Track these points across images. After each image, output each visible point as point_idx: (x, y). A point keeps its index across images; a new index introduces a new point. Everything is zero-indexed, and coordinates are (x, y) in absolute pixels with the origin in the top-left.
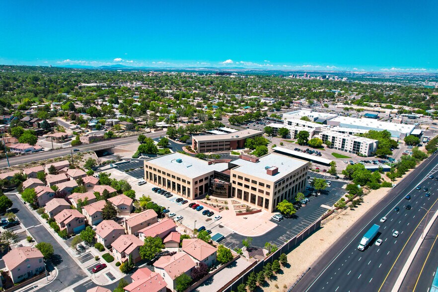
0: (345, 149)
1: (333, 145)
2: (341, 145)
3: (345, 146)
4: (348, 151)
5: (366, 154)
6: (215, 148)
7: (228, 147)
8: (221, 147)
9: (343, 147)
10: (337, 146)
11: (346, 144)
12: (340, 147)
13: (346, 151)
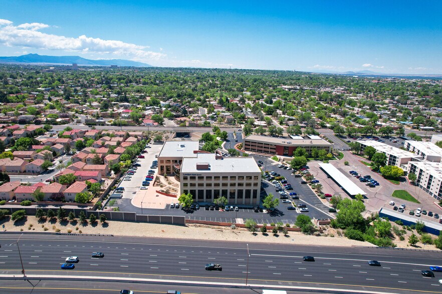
0: (430, 190)
1: (419, 181)
2: (427, 184)
3: (431, 187)
6: (260, 149)
7: (274, 151)
8: (267, 150)
9: (428, 187)
10: (423, 185)
12: (426, 187)
13: (431, 194)
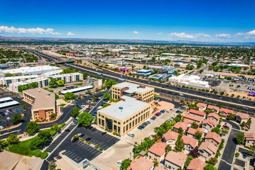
0: (72, 81)
2: (69, 80)
3: (72, 80)
4: (74, 82)
10: (68, 81)
13: (73, 82)
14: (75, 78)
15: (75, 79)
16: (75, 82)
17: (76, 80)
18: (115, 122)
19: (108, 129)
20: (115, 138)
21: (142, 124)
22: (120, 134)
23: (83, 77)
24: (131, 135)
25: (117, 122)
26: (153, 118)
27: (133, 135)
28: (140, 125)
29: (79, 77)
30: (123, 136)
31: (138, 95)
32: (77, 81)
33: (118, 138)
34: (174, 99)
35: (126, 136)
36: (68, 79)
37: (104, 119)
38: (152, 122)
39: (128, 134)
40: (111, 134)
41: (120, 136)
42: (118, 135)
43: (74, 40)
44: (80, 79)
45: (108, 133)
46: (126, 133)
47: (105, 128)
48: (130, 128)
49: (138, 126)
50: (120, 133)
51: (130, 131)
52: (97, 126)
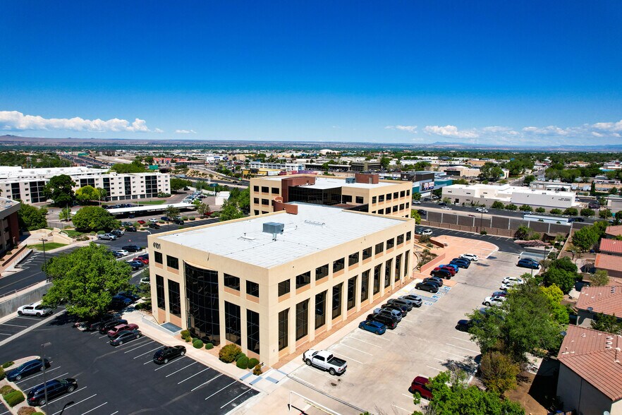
0: (133, 194)
1: (109, 194)
2: (123, 190)
3: (132, 190)
4: (139, 197)
5: (169, 192)
9: (128, 192)
11: (132, 185)
12: (124, 194)
14: (144, 184)
15: (144, 189)
16: (142, 196)
17: (145, 193)
18: (232, 282)
19: (197, 331)
20: (226, 379)
21: (379, 306)
22: (262, 358)
23: (169, 183)
24: (326, 364)
25: (243, 286)
26: (429, 286)
27: (340, 362)
28: (371, 312)
29: (158, 183)
30: (276, 367)
31: (354, 199)
32: (148, 196)
33: (246, 382)
34: (486, 229)
35: (296, 366)
36: (120, 186)
37: (179, 277)
38: (428, 299)
39: (309, 355)
40: (206, 357)
41: (258, 372)
42: (245, 364)
43: (187, 143)
44: (158, 188)
45: (193, 352)
46: (296, 354)
47: (184, 327)
48: (320, 322)
49: (363, 318)
50: (257, 351)
51: (318, 339)
52: (150, 318)
